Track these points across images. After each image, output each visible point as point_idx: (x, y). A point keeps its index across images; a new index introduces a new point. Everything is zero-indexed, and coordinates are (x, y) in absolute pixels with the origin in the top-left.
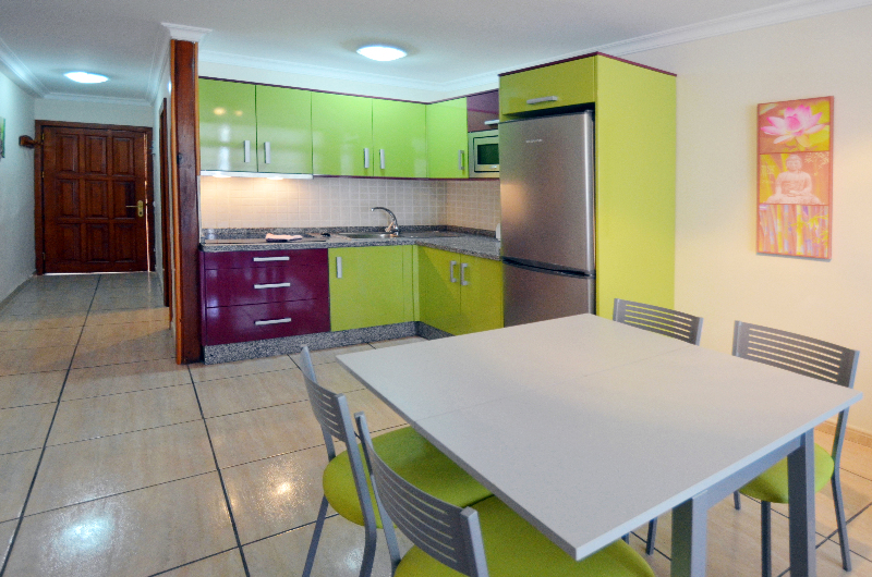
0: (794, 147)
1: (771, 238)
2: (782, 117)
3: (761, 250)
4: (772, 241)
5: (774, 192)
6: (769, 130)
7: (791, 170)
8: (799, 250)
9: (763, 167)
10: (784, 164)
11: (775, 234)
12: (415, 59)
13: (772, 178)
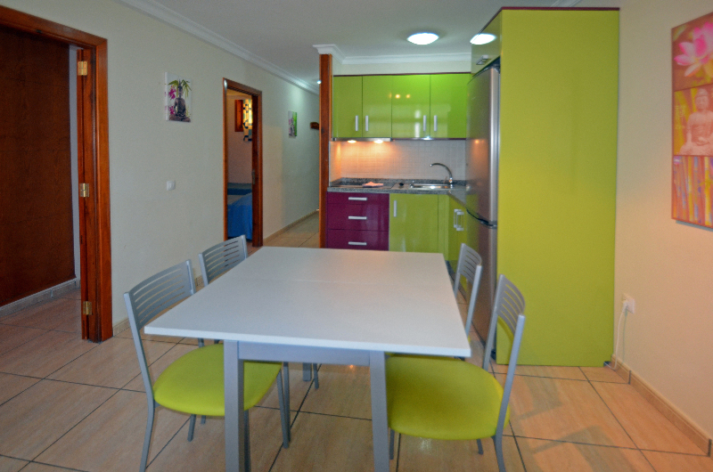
0: (701, 78)
1: (683, 200)
2: (690, 41)
3: (675, 216)
4: (684, 205)
5: (685, 141)
6: (681, 58)
7: (700, 110)
8: (708, 221)
9: (677, 107)
10: (693, 101)
11: (686, 195)
12: (445, 40)
13: (684, 122)
